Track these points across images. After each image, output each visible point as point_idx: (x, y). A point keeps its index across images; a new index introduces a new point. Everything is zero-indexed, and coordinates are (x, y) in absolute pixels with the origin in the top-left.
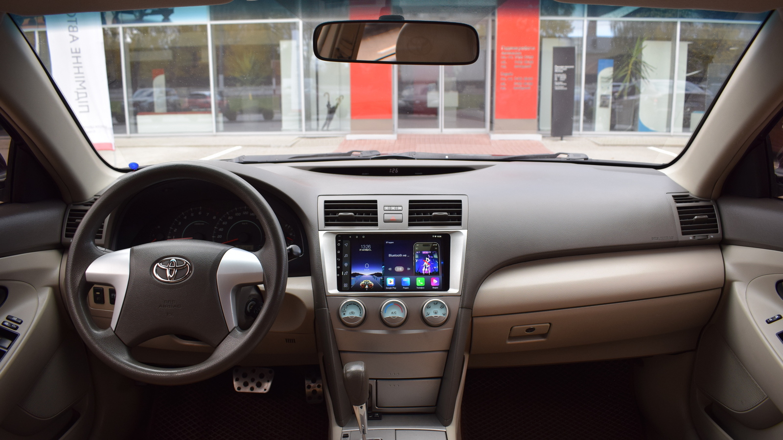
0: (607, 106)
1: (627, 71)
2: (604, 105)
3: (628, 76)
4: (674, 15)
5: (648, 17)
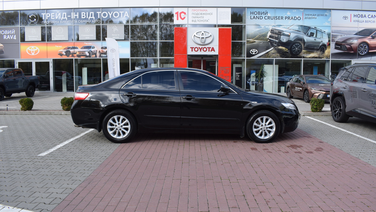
1: (259, 74)
2: (253, 84)
3: (259, 76)
4: (273, 57)
5: (265, 58)
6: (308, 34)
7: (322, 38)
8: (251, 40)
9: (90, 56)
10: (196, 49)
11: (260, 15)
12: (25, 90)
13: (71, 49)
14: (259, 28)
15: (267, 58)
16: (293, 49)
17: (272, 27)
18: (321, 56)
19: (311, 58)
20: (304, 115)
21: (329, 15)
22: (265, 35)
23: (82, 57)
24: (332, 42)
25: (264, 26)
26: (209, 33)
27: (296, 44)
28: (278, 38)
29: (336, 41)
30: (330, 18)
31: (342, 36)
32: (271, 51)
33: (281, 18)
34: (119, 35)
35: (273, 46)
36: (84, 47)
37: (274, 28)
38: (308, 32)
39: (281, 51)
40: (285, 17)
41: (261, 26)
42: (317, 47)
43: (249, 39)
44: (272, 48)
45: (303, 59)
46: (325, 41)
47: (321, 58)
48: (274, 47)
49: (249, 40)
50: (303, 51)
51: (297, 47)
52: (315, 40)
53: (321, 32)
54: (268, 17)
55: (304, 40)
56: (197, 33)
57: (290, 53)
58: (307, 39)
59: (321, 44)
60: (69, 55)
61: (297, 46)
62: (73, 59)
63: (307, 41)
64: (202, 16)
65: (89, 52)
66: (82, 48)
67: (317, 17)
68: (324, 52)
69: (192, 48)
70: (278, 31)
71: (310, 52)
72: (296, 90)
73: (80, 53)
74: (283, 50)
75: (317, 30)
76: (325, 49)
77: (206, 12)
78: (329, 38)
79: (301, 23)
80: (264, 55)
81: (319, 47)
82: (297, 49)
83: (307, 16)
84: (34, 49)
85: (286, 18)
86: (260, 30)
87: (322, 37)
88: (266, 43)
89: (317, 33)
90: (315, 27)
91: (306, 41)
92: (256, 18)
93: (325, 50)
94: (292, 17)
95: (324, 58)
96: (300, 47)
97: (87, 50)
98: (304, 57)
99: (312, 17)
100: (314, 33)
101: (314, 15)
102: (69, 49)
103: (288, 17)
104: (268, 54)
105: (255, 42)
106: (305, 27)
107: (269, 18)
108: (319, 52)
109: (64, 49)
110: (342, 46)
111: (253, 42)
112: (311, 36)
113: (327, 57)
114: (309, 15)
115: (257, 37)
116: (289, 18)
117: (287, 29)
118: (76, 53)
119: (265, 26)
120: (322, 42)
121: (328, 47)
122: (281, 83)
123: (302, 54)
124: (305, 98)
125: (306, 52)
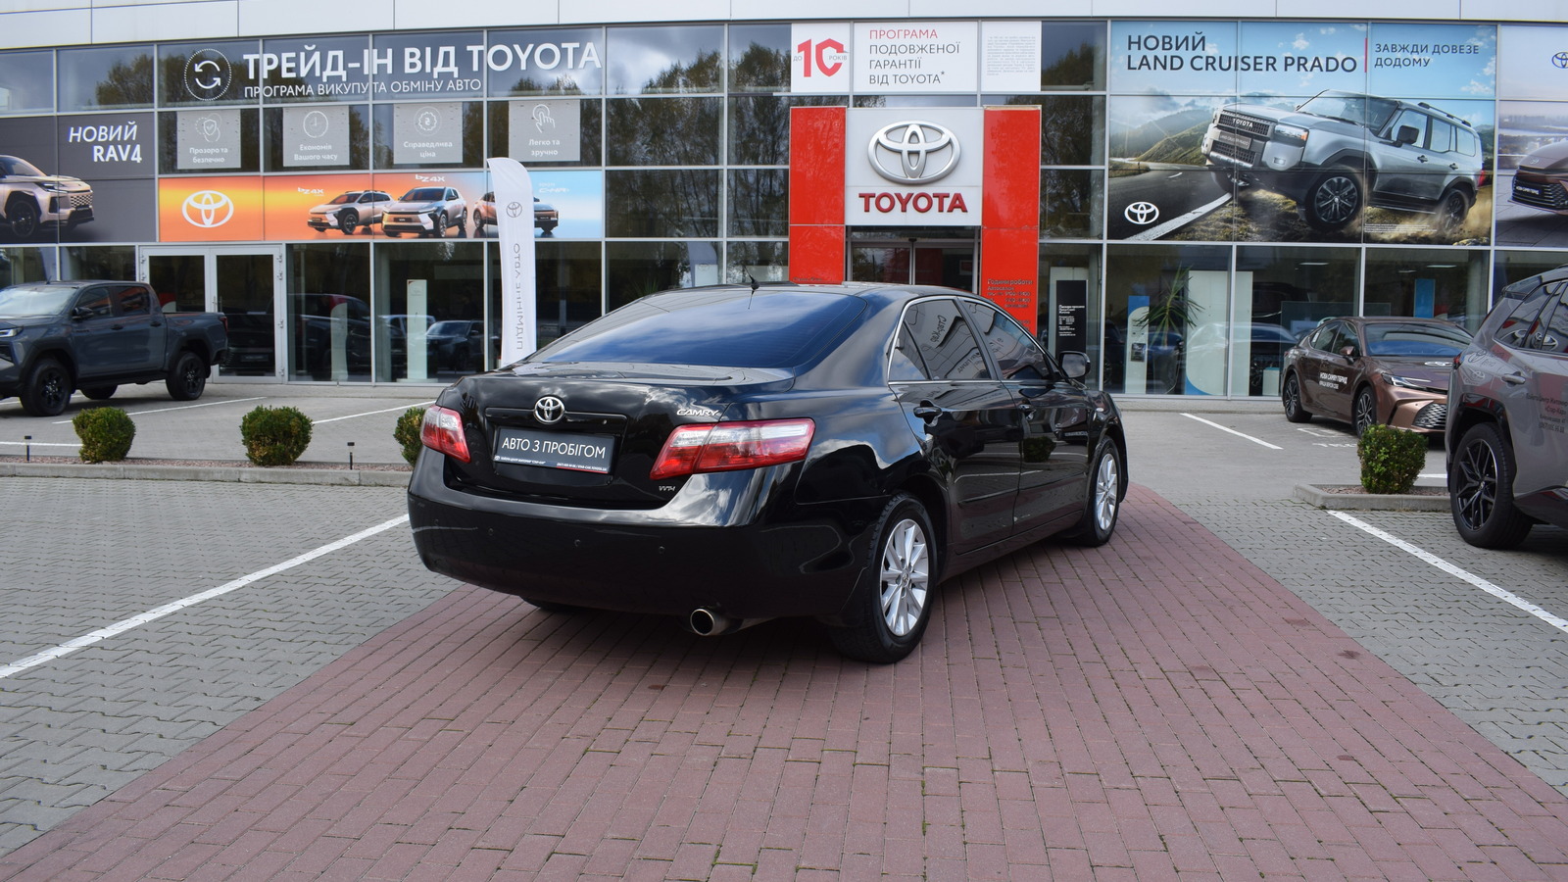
0: (1141, 359)
1: (1165, 311)
2: (1137, 357)
3: (1166, 319)
4: (1227, 236)
5: (1191, 239)
6: (1388, 136)
7: (1456, 151)
8: (1131, 162)
9: (436, 233)
10: (885, 203)
11: (1173, 52)
12: (165, 372)
13: (360, 202)
14: (1165, 109)
15: (1199, 240)
16: (1319, 200)
17: (1227, 102)
18: (1448, 233)
19: (1404, 242)
20: (1323, 508)
21: (1487, 47)
22: (1193, 141)
23: (403, 234)
24: (1499, 168)
25: (1189, 100)
26: (941, 132)
27: (1335, 180)
28: (1253, 153)
29: (1518, 164)
30: (1492, 64)
31: (1549, 143)
32: (1218, 212)
33: (1268, 64)
34: (558, 143)
35: (1228, 188)
36: (412, 194)
37: (1232, 108)
38: (1391, 126)
39: (1267, 212)
40: (1286, 58)
41: (1175, 99)
42: (1429, 192)
43: (1123, 156)
44: (1226, 197)
45: (1364, 246)
46: (1470, 164)
47: (1450, 242)
48: (1231, 192)
49: (1120, 160)
50: (1368, 209)
51: (1336, 195)
52: (1422, 159)
53: (1452, 124)
54: (1207, 57)
55: (1370, 163)
56: (887, 133)
57: (1307, 218)
58: (1383, 159)
59: (1448, 180)
60: (352, 228)
61: (1338, 188)
62: (368, 244)
63: (1383, 166)
64: (914, 57)
65: (433, 216)
66: (404, 199)
67: (1433, 59)
68: (1461, 214)
69: (866, 197)
70: (1252, 120)
71: (1397, 217)
72: (1322, 383)
73: (396, 220)
74: (1276, 205)
75: (1430, 118)
76: (1467, 201)
77: (933, 40)
78: (1486, 149)
79: (1355, 84)
80: (1189, 229)
81: (1437, 192)
82: (1337, 200)
83: (1384, 55)
84: (212, 201)
85: (1290, 61)
86: (1171, 116)
87: (1453, 148)
88: (1199, 174)
89: (1433, 131)
90: (1421, 104)
91: (1378, 164)
92: (1152, 66)
93: (1467, 206)
94: (1317, 59)
95: (1464, 241)
96: (1353, 190)
97: (428, 207)
98: (1368, 239)
99: (1409, 56)
100: (1415, 129)
101: (1419, 50)
102: (353, 201)
103: (1299, 58)
104: (1207, 225)
105: (1147, 170)
106: (1376, 103)
107: (1212, 64)
108: (1439, 216)
109: (333, 202)
110: (1548, 189)
111: (1140, 171)
112: (1403, 142)
113: (1477, 237)
114: (1394, 48)
115: (1156, 146)
116: (1304, 65)
117: (1292, 111)
118: (382, 217)
119: (1194, 101)
120: (1454, 168)
121: (1480, 192)
122: (1265, 352)
123: (1361, 225)
124: (1361, 423)
125: (1381, 216)
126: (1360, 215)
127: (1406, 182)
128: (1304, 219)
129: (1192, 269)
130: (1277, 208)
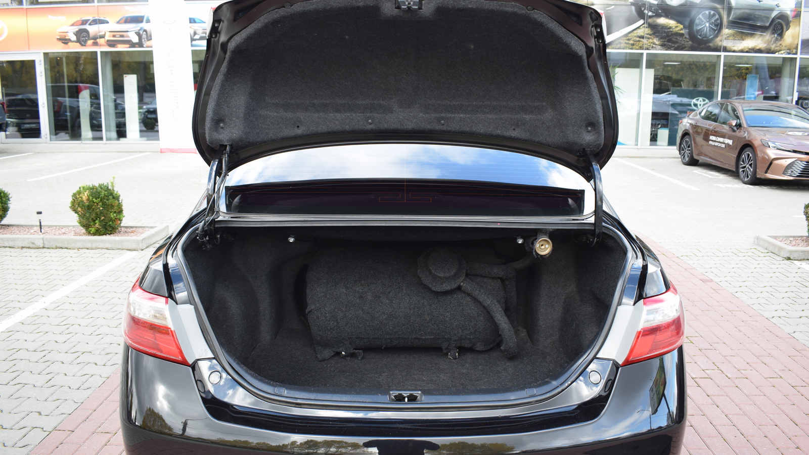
4: (641, 47)
5: (619, 49)
9: (140, 44)
13: (90, 24)
15: (623, 49)
16: (697, 25)
18: (773, 47)
19: (747, 52)
23: (119, 46)
24: (805, 7)
27: (707, 12)
32: (635, 32)
35: (641, 15)
36: (124, 19)
39: (665, 32)
42: (763, 21)
44: (641, 22)
45: (723, 54)
46: (788, 4)
47: (774, 52)
48: (644, 19)
50: (726, 31)
52: (759, 0)
55: (728, 2)
57: (689, 36)
59: (774, 14)
60: (86, 41)
61: (709, 18)
62: (96, 53)
63: (736, 4)
65: (138, 34)
66: (118, 22)
68: (781, 35)
71: (742, 36)
72: (710, 142)
73: (114, 36)
74: (670, 28)
76: (785, 27)
80: (617, 42)
81: (768, 21)
88: (625, 7)
91: (733, 2)
93: (785, 30)
95: (782, 52)
96: (717, 19)
97: (136, 27)
98: (725, 50)
102: (85, 24)
104: (628, 40)
108: (768, 36)
109: (73, 25)
113: (789, 49)
118: (105, 35)
120: (778, 6)
121: (793, 22)
122: (660, 118)
123: (721, 41)
124: (743, 171)
125: (733, 35)
126: (721, 34)
127: (750, 15)
128: (687, 37)
129: (619, 67)
130: (671, 30)
